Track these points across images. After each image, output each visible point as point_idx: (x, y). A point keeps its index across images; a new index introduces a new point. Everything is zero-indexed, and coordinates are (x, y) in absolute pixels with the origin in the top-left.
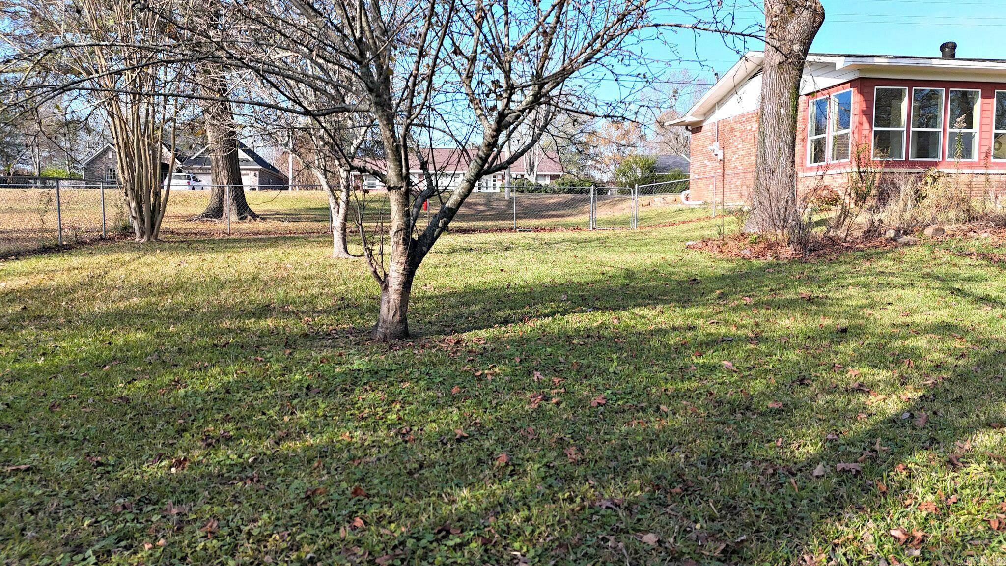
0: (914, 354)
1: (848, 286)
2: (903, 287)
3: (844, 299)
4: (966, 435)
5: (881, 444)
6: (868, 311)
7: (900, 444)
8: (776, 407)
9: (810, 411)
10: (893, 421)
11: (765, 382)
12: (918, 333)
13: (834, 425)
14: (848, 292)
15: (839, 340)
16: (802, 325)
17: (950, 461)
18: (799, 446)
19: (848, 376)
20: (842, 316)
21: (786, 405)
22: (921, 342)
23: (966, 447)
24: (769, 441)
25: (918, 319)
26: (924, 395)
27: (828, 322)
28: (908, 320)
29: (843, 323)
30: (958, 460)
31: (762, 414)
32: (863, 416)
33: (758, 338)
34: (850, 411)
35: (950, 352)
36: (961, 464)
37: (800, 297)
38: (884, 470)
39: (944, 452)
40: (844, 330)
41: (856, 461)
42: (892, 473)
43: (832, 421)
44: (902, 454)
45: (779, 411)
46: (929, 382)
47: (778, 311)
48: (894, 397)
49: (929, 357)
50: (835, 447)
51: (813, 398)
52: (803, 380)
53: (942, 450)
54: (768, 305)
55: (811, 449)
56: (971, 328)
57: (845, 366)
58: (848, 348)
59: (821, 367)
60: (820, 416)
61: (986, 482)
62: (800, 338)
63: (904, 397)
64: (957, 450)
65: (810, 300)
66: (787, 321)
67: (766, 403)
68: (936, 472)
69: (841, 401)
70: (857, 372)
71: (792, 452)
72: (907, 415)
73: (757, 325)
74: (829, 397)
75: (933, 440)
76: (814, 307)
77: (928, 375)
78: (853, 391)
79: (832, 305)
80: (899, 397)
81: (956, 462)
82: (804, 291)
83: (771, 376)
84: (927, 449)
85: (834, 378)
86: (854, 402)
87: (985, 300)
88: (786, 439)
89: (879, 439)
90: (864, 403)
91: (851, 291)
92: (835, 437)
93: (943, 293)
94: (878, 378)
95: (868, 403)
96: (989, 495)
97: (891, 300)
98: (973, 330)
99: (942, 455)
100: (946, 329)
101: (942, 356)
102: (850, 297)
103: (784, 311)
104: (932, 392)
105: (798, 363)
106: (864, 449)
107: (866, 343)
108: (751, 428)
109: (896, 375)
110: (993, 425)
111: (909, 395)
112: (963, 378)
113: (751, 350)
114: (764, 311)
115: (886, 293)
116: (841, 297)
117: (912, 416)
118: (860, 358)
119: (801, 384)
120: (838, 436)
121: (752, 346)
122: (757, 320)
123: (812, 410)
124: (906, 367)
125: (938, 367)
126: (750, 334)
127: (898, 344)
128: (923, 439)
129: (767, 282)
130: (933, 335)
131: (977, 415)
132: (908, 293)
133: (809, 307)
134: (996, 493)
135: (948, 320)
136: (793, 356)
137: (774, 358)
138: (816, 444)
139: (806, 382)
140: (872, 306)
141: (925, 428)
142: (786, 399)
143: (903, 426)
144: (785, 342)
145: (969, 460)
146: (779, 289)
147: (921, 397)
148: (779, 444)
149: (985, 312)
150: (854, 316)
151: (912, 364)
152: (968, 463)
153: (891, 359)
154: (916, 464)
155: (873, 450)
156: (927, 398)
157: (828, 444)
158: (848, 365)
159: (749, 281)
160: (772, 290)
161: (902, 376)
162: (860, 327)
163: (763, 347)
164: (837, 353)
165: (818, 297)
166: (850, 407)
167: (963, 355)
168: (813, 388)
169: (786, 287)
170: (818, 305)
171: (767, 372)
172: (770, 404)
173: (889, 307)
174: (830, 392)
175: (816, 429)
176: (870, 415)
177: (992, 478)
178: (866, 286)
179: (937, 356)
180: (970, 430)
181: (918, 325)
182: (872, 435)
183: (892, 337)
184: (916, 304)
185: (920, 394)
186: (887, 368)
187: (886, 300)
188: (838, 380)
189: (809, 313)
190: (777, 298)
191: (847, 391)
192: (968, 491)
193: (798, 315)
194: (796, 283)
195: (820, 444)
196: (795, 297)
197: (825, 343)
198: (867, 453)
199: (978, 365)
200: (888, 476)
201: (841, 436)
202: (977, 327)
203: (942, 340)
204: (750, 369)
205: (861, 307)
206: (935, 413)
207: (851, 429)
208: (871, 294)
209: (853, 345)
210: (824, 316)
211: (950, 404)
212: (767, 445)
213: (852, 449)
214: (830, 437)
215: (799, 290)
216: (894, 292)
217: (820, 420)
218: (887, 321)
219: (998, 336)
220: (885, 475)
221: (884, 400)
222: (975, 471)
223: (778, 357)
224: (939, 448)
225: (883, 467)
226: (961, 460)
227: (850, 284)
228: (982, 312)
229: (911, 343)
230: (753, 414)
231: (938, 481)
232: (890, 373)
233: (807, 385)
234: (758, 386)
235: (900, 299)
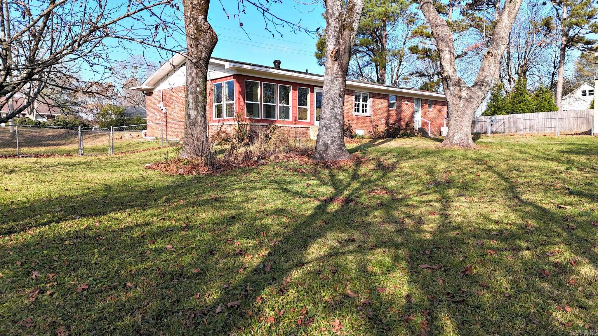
0: (265, 228)
1: (235, 189)
2: (261, 188)
3: (233, 197)
4: (288, 273)
5: (250, 287)
6: (245, 204)
7: (259, 284)
8: (197, 271)
9: (214, 271)
10: (256, 271)
11: (191, 256)
12: (268, 216)
13: (227, 278)
14: (235, 193)
15: (231, 223)
16: (212, 216)
17: (281, 290)
18: (209, 295)
19: (235, 246)
20: (232, 208)
21: (202, 270)
22: (268, 221)
23: (288, 280)
24: (192, 295)
25: (268, 207)
26: (270, 252)
27: (226, 213)
28: (263, 208)
29: (233, 212)
30: (284, 288)
31: (189, 278)
32: (242, 270)
33: (188, 227)
34: (235, 267)
35: (281, 225)
36: (285, 291)
37: (211, 198)
38: (251, 302)
39: (278, 285)
40: (233, 217)
41: (238, 300)
42: (254, 303)
43: (226, 276)
44: (259, 290)
45: (198, 274)
46: (272, 244)
47: (199, 208)
48: (256, 255)
49: (272, 229)
50: (227, 293)
51: (217, 263)
52: (211, 252)
53: (277, 284)
54: (194, 204)
55: (215, 296)
56: (291, 210)
57: (233, 239)
58: (235, 228)
59: (221, 242)
60: (220, 274)
61: (296, 299)
62: (211, 224)
63: (261, 255)
64: (284, 282)
65: (216, 200)
66: (204, 214)
67: (191, 270)
68: (275, 298)
69: (230, 262)
70: (239, 243)
71: (205, 300)
72: (262, 266)
73: (187, 218)
74: (225, 261)
75: (274, 279)
76: (218, 204)
77: (272, 240)
78: (237, 255)
79: (227, 202)
80: (259, 255)
81: (283, 290)
82: (213, 194)
83: (194, 251)
84: (271, 285)
85: (228, 248)
86: (237, 261)
87: (296, 194)
88: (202, 292)
89: (249, 284)
90: (242, 262)
91: (237, 193)
92: (228, 286)
93: (279, 191)
94: (249, 245)
95: (244, 261)
96: (297, 306)
97: (256, 196)
98: (291, 211)
99: (277, 287)
100: (280, 212)
101: (278, 228)
102: (237, 196)
103: (202, 208)
104: (273, 250)
105: (209, 241)
106: (242, 290)
107: (244, 223)
108: (182, 289)
109: (258, 242)
110: (299, 265)
111: (263, 253)
112: (287, 239)
113: (184, 235)
114: (191, 208)
115: (253, 193)
116: (232, 196)
117: (264, 266)
118: (241, 234)
119: (211, 254)
120: (229, 284)
121: (184, 233)
122: (187, 215)
123: (216, 270)
124: (262, 236)
125: (277, 235)
126: (183, 225)
127: (258, 223)
128: (269, 280)
129: (193, 190)
130: (274, 216)
131: (293, 261)
132: (263, 192)
133: (216, 204)
134: (300, 305)
135: (281, 206)
136: (207, 236)
137: (197, 239)
138: (218, 292)
139: (213, 253)
140: (247, 201)
141: (270, 272)
142: (202, 265)
143: (260, 272)
144: (202, 228)
145: (289, 288)
146: (200, 194)
147: (269, 253)
148: (198, 296)
149: (297, 201)
150: (238, 208)
151: (265, 235)
152: (288, 289)
153: (255, 233)
154: (266, 295)
155: (246, 290)
156: (271, 254)
157: (224, 291)
158: (235, 239)
159: (183, 189)
160: (196, 195)
161: (260, 242)
162: (241, 214)
163: (190, 233)
164: (229, 232)
165: (220, 197)
166: (235, 265)
167: (287, 227)
168: (217, 256)
169: (204, 192)
170: (221, 202)
171: (192, 249)
172: (194, 271)
173: (255, 201)
174: (226, 258)
175: (218, 283)
176: (245, 268)
177: (299, 296)
178: (244, 189)
179: (276, 228)
180: (290, 270)
181: (268, 211)
182: (246, 281)
183: (256, 219)
184: (267, 198)
185: (268, 251)
186: (253, 238)
187: (253, 197)
188: (230, 249)
189: (215, 208)
190: (198, 199)
191: (234, 255)
192: (289, 306)
193: (210, 210)
194: (209, 189)
195: (220, 292)
196: (208, 198)
197: (224, 226)
198: (243, 293)
199: (293, 231)
200: (253, 305)
201: (230, 284)
202: (293, 209)
203: (278, 219)
204: (182, 248)
205: (242, 202)
206: (275, 262)
207: (235, 279)
208: (246, 194)
209: (238, 226)
210: (223, 209)
211: (281, 256)
212: (191, 298)
213: (236, 292)
214: (225, 286)
215: (211, 194)
216: (258, 192)
217: (220, 276)
218: (254, 210)
219: (301, 213)
220: (251, 305)
221: (252, 258)
222: (292, 294)
223: (198, 238)
224: (276, 283)
225: (250, 300)
226: (286, 288)
227: (237, 188)
228: (295, 201)
229: (265, 221)
230: (184, 278)
231: (275, 303)
232: (255, 241)
233: (214, 255)
234: (187, 259)
235: (260, 196)
